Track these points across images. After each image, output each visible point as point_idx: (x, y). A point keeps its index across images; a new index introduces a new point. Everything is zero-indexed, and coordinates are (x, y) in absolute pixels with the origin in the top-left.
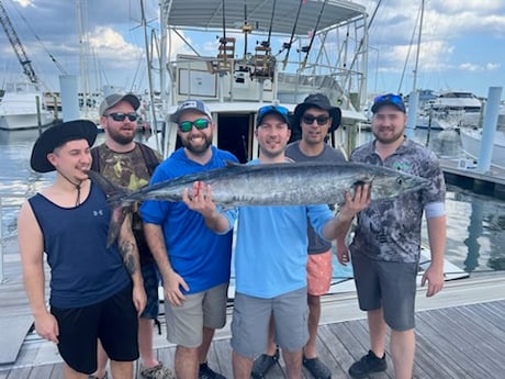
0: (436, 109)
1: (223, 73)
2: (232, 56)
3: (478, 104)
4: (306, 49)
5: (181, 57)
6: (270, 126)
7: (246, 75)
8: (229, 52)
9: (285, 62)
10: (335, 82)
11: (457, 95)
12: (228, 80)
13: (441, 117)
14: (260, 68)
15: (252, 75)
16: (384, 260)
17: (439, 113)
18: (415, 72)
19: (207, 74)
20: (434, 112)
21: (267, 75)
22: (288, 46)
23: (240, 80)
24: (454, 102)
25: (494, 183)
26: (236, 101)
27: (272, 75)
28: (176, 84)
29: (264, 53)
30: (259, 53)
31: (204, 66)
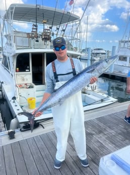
0: (93, 54)
3: (105, 52)
10: (69, 42)
11: (99, 49)
13: (95, 56)
21: (48, 39)
22: (58, 29)
23: (37, 41)
24: (98, 52)
25: (115, 76)
31: (26, 36)
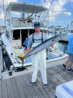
3: (63, 28)
4: (39, 16)
5: (12, 18)
11: (59, 26)
13: (57, 31)
15: (27, 21)
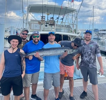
0: (99, 34)
1: (42, 24)
2: (44, 20)
4: (62, 19)
5: (31, 20)
6: (51, 36)
7: (48, 25)
8: (44, 19)
9: (57, 22)
10: (70, 27)
12: (43, 26)
14: (51, 23)
15: (49, 25)
16: (90, 68)
17: (100, 35)
18: (93, 24)
19: (38, 24)
20: (99, 35)
21: (53, 25)
22: (58, 18)
23: (46, 26)
26: (45, 31)
27: (54, 25)
28: (30, 27)
29: (52, 20)
30: (51, 20)
31: (37, 22)
